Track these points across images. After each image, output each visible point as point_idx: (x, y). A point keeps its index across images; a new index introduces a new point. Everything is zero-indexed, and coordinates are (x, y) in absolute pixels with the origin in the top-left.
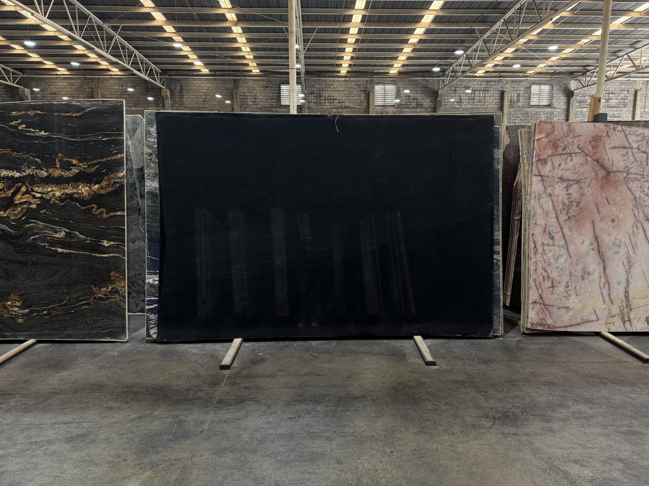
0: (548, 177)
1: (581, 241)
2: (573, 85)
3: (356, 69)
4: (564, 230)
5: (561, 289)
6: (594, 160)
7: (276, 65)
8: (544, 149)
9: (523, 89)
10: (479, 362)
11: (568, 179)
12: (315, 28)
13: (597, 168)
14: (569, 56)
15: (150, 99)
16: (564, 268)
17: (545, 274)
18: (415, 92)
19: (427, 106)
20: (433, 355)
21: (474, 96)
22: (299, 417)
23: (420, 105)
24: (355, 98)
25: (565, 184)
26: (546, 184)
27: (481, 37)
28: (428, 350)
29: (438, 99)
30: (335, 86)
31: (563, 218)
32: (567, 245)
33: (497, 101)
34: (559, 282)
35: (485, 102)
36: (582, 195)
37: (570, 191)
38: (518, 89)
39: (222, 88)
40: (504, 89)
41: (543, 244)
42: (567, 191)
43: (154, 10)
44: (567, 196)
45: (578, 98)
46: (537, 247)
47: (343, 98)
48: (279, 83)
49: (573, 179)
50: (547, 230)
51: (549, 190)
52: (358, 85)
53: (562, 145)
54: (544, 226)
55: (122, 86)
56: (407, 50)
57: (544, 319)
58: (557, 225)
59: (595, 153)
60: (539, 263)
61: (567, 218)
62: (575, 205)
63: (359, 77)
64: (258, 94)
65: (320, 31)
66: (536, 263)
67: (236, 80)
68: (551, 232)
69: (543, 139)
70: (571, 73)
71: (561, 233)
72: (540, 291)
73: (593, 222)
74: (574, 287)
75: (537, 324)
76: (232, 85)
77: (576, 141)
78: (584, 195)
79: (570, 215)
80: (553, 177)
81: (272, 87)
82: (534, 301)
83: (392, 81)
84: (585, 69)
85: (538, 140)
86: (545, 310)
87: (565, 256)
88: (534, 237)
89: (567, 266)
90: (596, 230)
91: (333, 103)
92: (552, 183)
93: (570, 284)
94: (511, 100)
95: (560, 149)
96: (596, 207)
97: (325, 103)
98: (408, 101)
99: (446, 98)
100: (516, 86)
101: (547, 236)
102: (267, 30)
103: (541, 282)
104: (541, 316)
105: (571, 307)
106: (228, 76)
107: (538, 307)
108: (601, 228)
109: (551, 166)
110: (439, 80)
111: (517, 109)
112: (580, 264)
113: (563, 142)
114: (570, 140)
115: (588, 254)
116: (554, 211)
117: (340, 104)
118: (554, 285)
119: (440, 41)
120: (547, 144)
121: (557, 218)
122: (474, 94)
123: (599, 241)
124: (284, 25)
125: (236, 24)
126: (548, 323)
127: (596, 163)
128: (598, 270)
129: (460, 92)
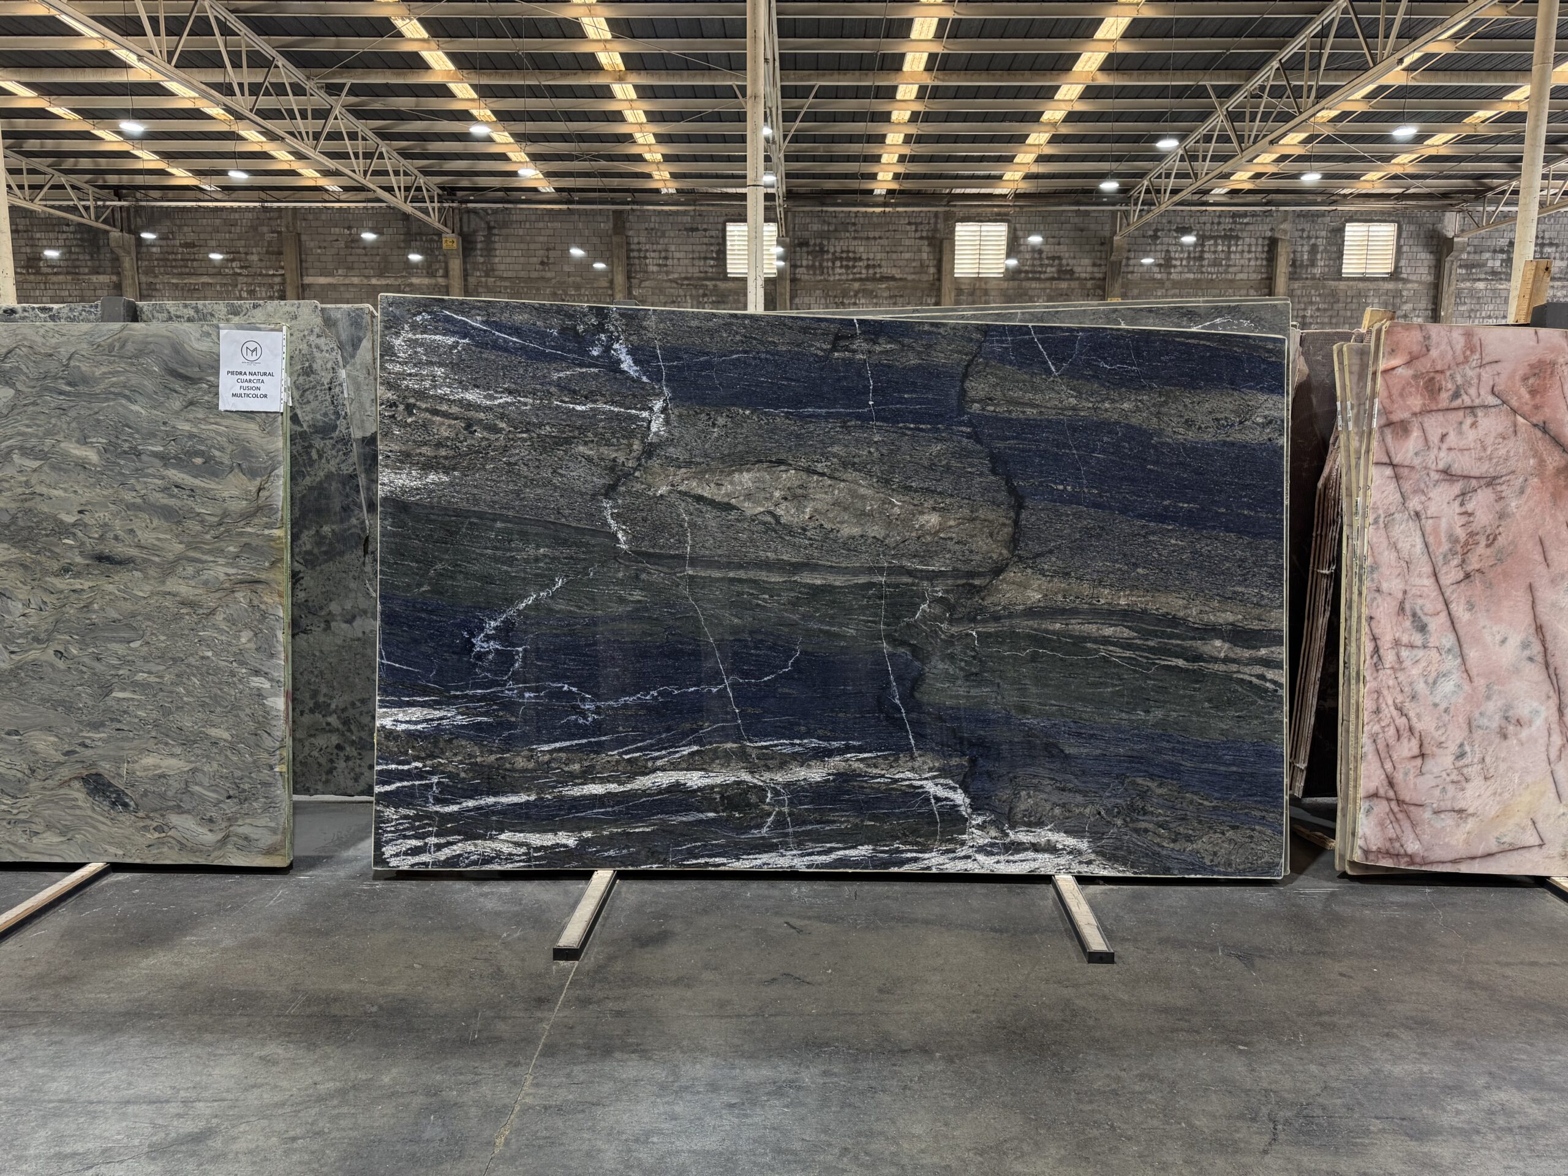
0: (1412, 468)
1: (1498, 638)
2: (1452, 223)
3: (908, 185)
4: (1453, 606)
5: (1443, 762)
6: (1535, 425)
7: (717, 176)
8: (1401, 395)
9: (1324, 233)
10: (1229, 955)
11: (1465, 473)
12: (813, 87)
13: (1544, 446)
14: (1444, 151)
15: (415, 258)
16: (1452, 708)
17: (1402, 722)
18: (1056, 240)
19: (1083, 275)
20: (1107, 933)
21: (1202, 252)
22: (754, 1103)
23: (1066, 272)
24: (907, 256)
25: (1457, 488)
26: (1407, 486)
27: (1221, 104)
28: (1093, 921)
29: (1113, 258)
30: (859, 227)
31: (1451, 574)
32: (1460, 646)
33: (1259, 263)
34: (1440, 745)
35: (1229, 266)
36: (1502, 516)
37: (1469, 507)
38: (1313, 233)
39: (586, 232)
40: (1277, 235)
41: (1397, 643)
42: (1462, 504)
43: (426, 45)
44: (1464, 519)
45: (1464, 256)
46: (1381, 651)
47: (879, 256)
48: (721, 220)
49: (1478, 474)
50: (1407, 606)
51: (1414, 503)
52: (916, 224)
53: (1450, 386)
54: (1400, 596)
55: (349, 228)
56: (1038, 138)
57: (1398, 839)
58: (1435, 593)
59: (1536, 407)
60: (1385, 692)
61: (1461, 575)
62: (1483, 543)
63: (918, 205)
64: (673, 248)
65: (824, 93)
66: (1378, 692)
67: (621, 212)
68: (1419, 612)
69: (1400, 370)
70: (1445, 195)
71: (1444, 614)
72: (1388, 766)
73: (1531, 587)
74: (1478, 756)
75: (1379, 851)
76: (611, 225)
77: (1487, 374)
78: (1509, 516)
79: (1469, 568)
80: (1426, 468)
81: (705, 230)
82: (1372, 791)
83: (999, 214)
84: (1483, 185)
85: (1385, 372)
86: (1400, 816)
87: (1456, 677)
88: (1373, 624)
89: (1461, 701)
90: (1540, 609)
91: (854, 267)
92: (1422, 486)
93: (1467, 748)
94: (1294, 261)
95: (1444, 396)
96: (1539, 548)
97: (833, 268)
98: (1037, 262)
99: (1132, 255)
100: (1307, 226)
101: (1408, 623)
102: (694, 92)
103: (1392, 741)
104: (1391, 833)
105: (1471, 811)
106: (601, 203)
107: (1381, 807)
108: (1553, 605)
109: (1421, 441)
110: (1114, 213)
111: (1308, 282)
112: (1495, 697)
113: (1452, 377)
114: (1470, 373)
115: (1517, 670)
116: (1426, 557)
117: (871, 271)
118: (1427, 750)
119: (1119, 117)
120: (1409, 383)
121: (1435, 575)
122: (1203, 245)
123: (1548, 638)
124: (737, 78)
125: (621, 79)
126: (1410, 851)
127: (1539, 434)
128: (1543, 715)
129: (1166, 240)
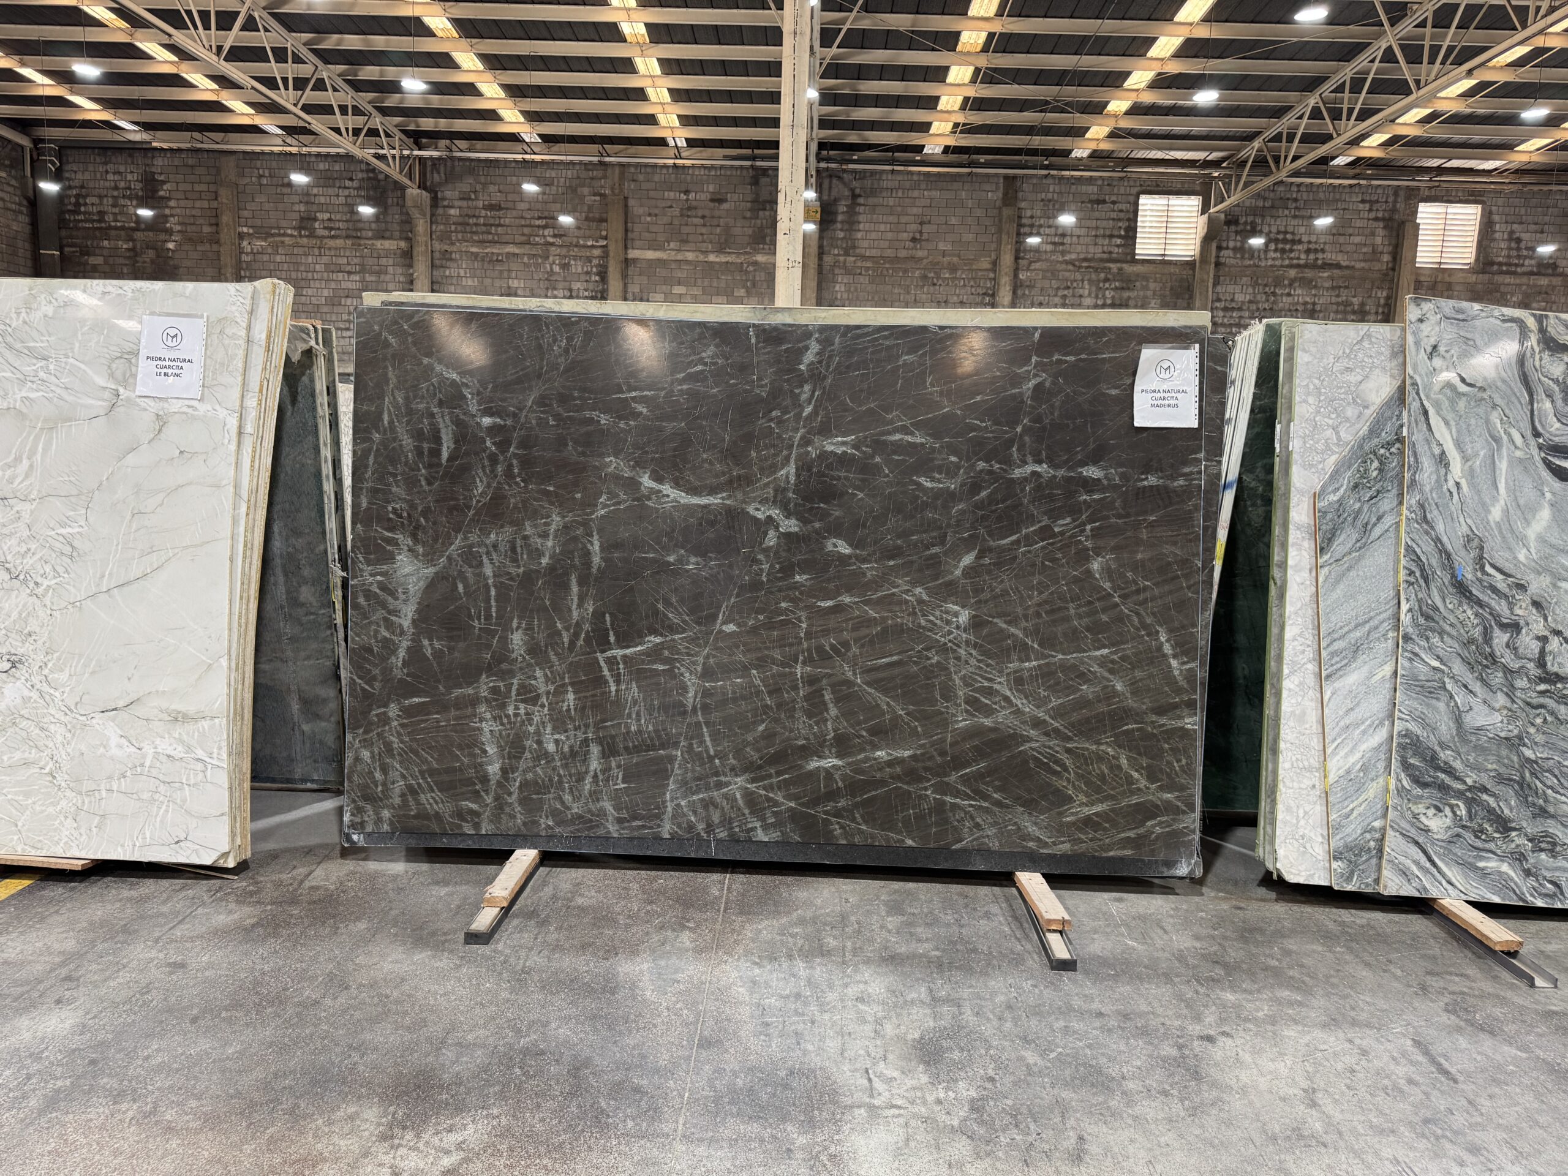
48: (1134, 191)
52: (1370, 202)
55: (687, 192)
76: (1001, 195)
81: (1114, 203)
91: (1291, 251)
98: (1514, 253)
117: (1312, 256)
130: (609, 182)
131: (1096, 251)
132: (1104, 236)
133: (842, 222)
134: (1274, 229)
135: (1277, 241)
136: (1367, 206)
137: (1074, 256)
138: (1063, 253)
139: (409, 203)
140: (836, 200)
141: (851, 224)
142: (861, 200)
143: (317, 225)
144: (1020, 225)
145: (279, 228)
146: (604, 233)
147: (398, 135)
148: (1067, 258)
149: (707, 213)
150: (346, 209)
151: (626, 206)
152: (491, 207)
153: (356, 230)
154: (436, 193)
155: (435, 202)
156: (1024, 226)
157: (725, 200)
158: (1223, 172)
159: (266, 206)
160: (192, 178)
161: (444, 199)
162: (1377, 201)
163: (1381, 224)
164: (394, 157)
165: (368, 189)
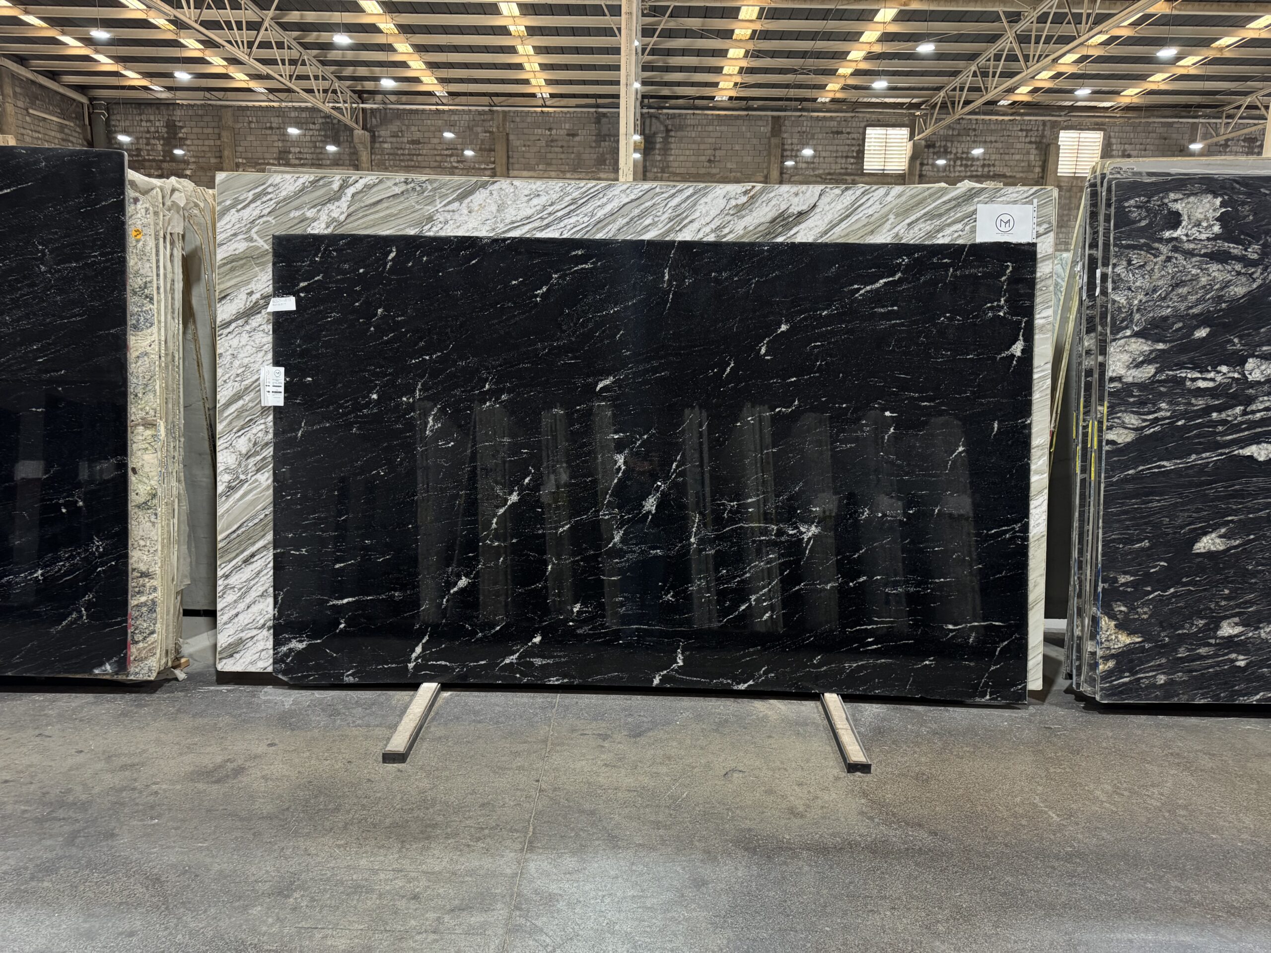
24: (1017, 157)
48: (863, 124)
52: (1027, 130)
55: (550, 129)
56: (1193, 60)
76: (770, 129)
81: (848, 133)
83: (1097, 124)
91: (972, 166)
117: (986, 169)
130: (495, 123)
131: (837, 168)
132: (842, 157)
133: (659, 149)
134: (960, 151)
135: (962, 159)
136: (1024, 133)
137: (821, 171)
138: (814, 169)
139: (356, 140)
140: (655, 134)
141: (666, 151)
142: (672, 134)
143: (291, 156)
144: (784, 150)
145: (264, 159)
146: (493, 159)
147: (350, 93)
148: (816, 173)
149: (565, 144)
150: (311, 145)
151: (508, 140)
152: (413, 142)
153: (319, 159)
154: (374, 132)
155: (374, 139)
156: (786, 150)
157: (577, 135)
158: (923, 112)
159: (255, 144)
160: (202, 124)
161: (379, 137)
162: (1031, 130)
163: (1034, 146)
164: (346, 109)
165: (325, 131)
